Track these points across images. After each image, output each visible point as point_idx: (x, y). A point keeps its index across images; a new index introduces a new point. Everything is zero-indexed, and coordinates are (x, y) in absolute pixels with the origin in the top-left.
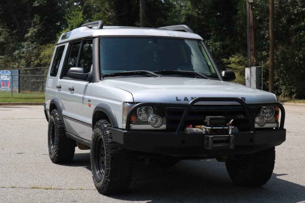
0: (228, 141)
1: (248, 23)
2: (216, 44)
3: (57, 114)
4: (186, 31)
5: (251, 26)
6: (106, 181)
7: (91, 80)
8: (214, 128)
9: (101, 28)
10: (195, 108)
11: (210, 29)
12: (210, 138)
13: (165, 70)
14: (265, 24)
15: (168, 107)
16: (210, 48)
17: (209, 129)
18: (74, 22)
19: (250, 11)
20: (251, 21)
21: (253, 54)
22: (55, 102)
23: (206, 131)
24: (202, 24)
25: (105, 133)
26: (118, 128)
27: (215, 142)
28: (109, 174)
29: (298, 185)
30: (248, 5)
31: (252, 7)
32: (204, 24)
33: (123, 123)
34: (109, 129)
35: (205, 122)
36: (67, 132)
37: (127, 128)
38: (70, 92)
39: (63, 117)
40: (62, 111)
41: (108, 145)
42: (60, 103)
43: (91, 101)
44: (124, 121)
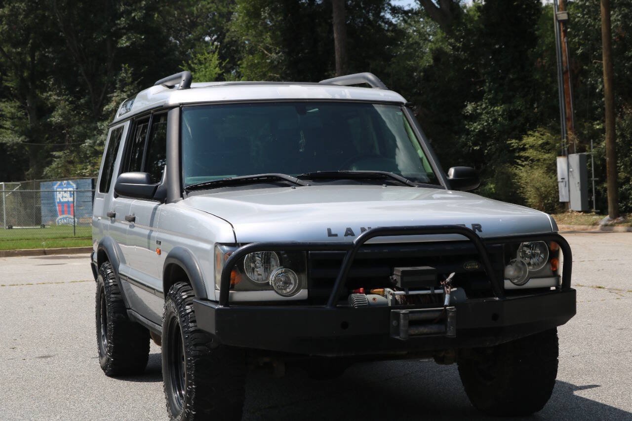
0: (442, 320)
1: (559, 62)
2: (495, 108)
3: (109, 271)
4: (370, 87)
5: (565, 69)
6: (189, 414)
7: (164, 197)
8: (411, 293)
9: (187, 86)
10: (370, 251)
11: (482, 79)
12: (402, 315)
13: (319, 172)
14: (595, 63)
15: (310, 251)
16: (482, 118)
17: (400, 295)
18: (200, 76)
19: (562, 38)
20: (564, 58)
21: (572, 127)
22: (105, 247)
23: (394, 301)
24: (465, 68)
25: (182, 311)
26: (206, 299)
27: (413, 323)
28: (192, 398)
29: (615, 409)
30: (556, 25)
31: (567, 28)
32: (467, 68)
33: (215, 289)
34: (191, 302)
35: (392, 281)
36: (130, 309)
37: (223, 298)
38: (129, 225)
39: (120, 278)
40: (118, 266)
41: (188, 336)
42: (115, 249)
43: (160, 243)
44: (217, 284)
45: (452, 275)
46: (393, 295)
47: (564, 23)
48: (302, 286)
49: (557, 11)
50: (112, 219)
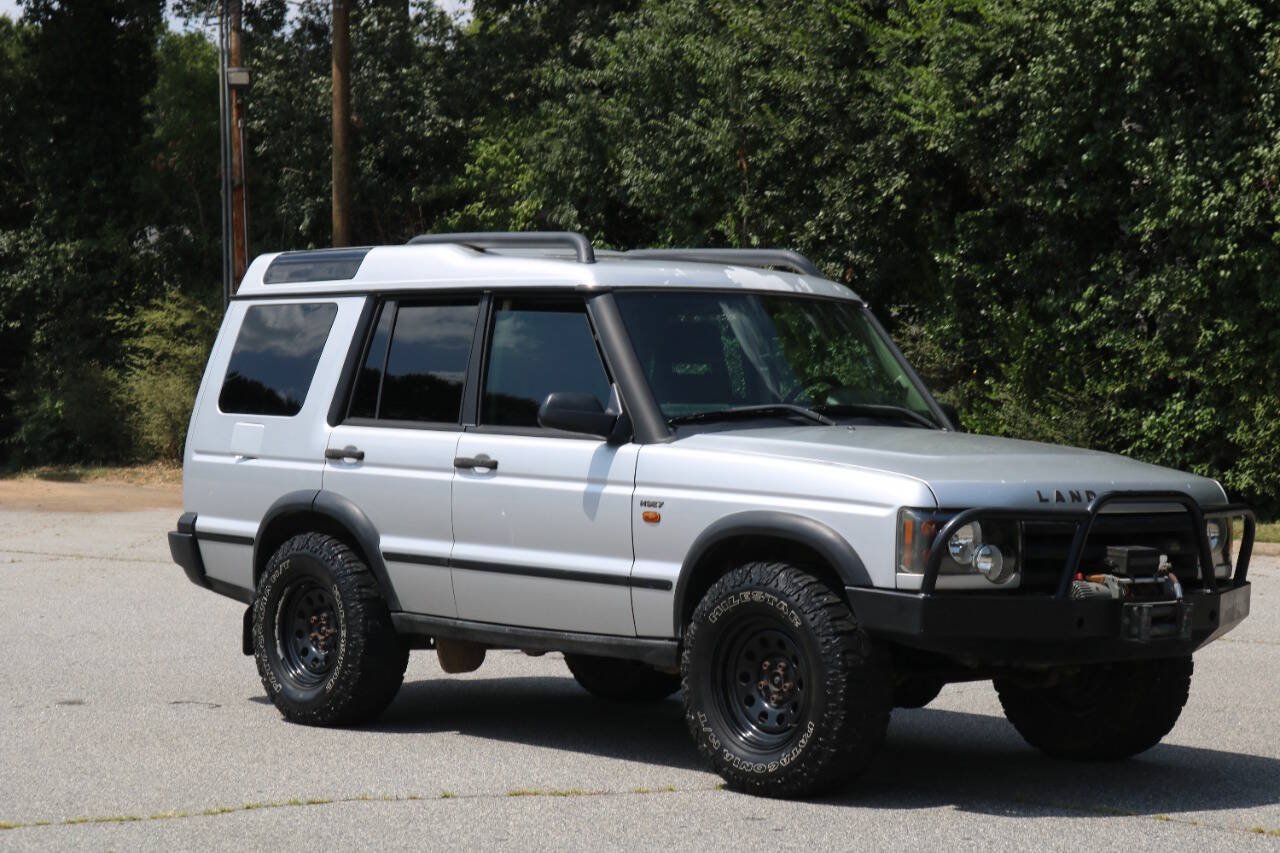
0: (1175, 617)
1: (226, 167)
5: (237, 182)
7: (618, 432)
8: (1138, 581)
11: (29, 184)
12: (1145, 610)
14: (287, 172)
15: (1025, 520)
19: (234, 119)
20: (236, 160)
22: (327, 509)
23: (1120, 591)
26: (872, 587)
27: (1156, 621)
31: (246, 102)
33: (898, 570)
34: (819, 591)
36: (402, 612)
37: (928, 584)
38: (460, 473)
39: (384, 561)
40: (377, 540)
41: (828, 640)
42: (362, 512)
43: (661, 505)
44: (904, 565)
45: (1163, 559)
46: (1119, 584)
47: (239, 90)
48: (1015, 570)
49: (226, 65)
50: (341, 461)
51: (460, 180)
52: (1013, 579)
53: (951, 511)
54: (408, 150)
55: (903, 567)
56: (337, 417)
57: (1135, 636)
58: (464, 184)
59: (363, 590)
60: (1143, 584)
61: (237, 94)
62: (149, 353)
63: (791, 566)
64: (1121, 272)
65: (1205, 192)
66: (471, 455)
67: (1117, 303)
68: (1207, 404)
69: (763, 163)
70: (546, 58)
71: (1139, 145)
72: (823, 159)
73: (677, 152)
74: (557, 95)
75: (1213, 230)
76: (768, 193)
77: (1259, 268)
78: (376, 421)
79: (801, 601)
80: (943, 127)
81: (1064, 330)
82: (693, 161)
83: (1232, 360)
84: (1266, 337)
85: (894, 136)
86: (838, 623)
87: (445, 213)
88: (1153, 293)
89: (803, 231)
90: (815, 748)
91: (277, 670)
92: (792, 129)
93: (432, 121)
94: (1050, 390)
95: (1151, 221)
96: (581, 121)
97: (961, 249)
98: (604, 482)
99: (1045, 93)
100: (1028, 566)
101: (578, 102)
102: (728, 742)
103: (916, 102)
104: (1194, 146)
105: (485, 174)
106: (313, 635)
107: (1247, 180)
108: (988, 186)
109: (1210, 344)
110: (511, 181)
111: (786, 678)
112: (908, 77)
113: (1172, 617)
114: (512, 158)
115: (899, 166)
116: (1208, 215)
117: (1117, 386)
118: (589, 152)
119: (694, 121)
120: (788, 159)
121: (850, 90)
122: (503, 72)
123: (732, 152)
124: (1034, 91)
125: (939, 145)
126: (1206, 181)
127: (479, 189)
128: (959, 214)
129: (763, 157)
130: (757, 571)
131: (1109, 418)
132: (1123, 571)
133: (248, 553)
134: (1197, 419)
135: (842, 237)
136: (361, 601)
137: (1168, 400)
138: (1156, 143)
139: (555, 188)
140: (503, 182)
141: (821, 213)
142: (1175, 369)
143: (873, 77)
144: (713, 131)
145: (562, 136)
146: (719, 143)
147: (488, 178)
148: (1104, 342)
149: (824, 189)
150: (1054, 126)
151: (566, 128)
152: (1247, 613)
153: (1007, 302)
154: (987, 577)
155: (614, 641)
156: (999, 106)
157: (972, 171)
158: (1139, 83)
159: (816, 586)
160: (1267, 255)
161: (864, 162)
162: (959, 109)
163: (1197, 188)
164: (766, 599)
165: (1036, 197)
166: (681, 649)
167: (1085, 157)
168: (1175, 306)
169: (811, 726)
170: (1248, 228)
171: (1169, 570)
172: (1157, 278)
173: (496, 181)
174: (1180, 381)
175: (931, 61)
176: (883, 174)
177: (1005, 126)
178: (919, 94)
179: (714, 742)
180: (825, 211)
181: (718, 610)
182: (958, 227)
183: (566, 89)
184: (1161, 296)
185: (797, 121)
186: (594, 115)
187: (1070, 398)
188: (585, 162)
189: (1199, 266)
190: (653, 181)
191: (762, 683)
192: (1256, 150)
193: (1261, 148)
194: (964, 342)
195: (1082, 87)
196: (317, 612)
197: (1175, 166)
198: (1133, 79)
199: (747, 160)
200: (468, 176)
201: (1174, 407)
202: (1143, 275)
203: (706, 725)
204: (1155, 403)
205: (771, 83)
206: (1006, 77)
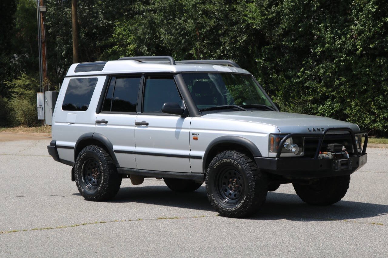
1: (39, 36)
5: (43, 41)
7: (184, 114)
9: (174, 64)
12: (339, 162)
14: (58, 37)
15: (305, 137)
20: (42, 34)
21: (46, 75)
22: (97, 138)
23: (332, 157)
26: (262, 157)
27: (342, 165)
30: (39, 15)
31: (45, 17)
33: (269, 152)
34: (246, 158)
35: (329, 149)
36: (120, 167)
37: (278, 155)
38: (137, 127)
39: (114, 153)
40: (113, 146)
41: (249, 172)
42: (107, 139)
43: (198, 134)
44: (271, 150)
45: (343, 147)
46: (332, 154)
47: (43, 13)
48: (302, 151)
49: (39, 5)
50: (100, 124)
51: (111, 39)
52: (302, 154)
53: (284, 135)
54: (95, 30)
55: (270, 151)
56: (99, 111)
57: (336, 169)
58: (113, 40)
59: (108, 161)
60: (338, 154)
61: (42, 15)
62: (17, 93)
63: (238, 151)
64: (312, 64)
65: (336, 40)
66: (140, 121)
67: (310, 73)
68: (337, 102)
69: (204, 33)
70: (136, 2)
71: (316, 25)
72: (222, 31)
73: (177, 30)
74: (141, 13)
75: (339, 51)
76: (205, 42)
77: (352, 62)
78: (111, 112)
79: (241, 161)
80: (258, 21)
81: (295, 81)
82: (182, 32)
83: (345, 89)
84: (355, 82)
85: (243, 24)
86: (252, 167)
87: (107, 49)
88: (321, 70)
89: (216, 52)
90: (246, 203)
91: (83, 186)
92: (212, 22)
93: (102, 21)
94: (291, 99)
95: (320, 48)
96: (148, 21)
97: (264, 57)
98: (181, 128)
99: (288, 11)
100: (306, 150)
101: (147, 15)
102: (220, 202)
103: (250, 14)
104: (333, 26)
105: (119, 37)
106: (93, 175)
107: (348, 36)
108: (271, 39)
109: (338, 84)
110: (127, 39)
111: (236, 184)
112: (247, 6)
113: (346, 164)
114: (127, 32)
115: (244, 33)
116: (337, 46)
117: (311, 97)
118: (150, 30)
119: (182, 20)
120: (211, 31)
121: (230, 10)
122: (123, 6)
123: (194, 29)
124: (285, 10)
125: (257, 27)
126: (336, 36)
127: (117, 42)
128: (263, 47)
129: (203, 31)
130: (227, 153)
131: (308, 107)
132: (332, 151)
133: (73, 151)
134: (335, 107)
135: (228, 54)
136: (108, 164)
137: (326, 101)
138: (322, 25)
139: (140, 41)
140: (124, 40)
141: (221, 47)
142: (328, 92)
143: (236, 7)
144: (188, 23)
145: (142, 26)
146: (190, 27)
147: (120, 38)
148: (307, 84)
149: (222, 40)
150: (291, 21)
151: (143, 23)
152: (366, 162)
153: (277, 73)
154: (295, 153)
155: (185, 174)
156: (274, 15)
157: (267, 34)
158: (316, 7)
159: (245, 157)
160: (355, 58)
161: (234, 32)
162: (262, 16)
163: (334, 38)
164: (231, 161)
165: (286, 42)
166: (205, 176)
167: (300, 30)
168: (328, 73)
169: (245, 197)
170: (349, 50)
171: (345, 150)
172: (322, 65)
173: (122, 39)
174: (329, 96)
175: (254, 2)
176: (240, 35)
177: (276, 21)
178: (250, 11)
179: (216, 202)
180: (223, 47)
181: (216, 164)
182: (262, 51)
183: (143, 11)
184: (323, 70)
185: (214, 20)
186: (152, 19)
187: (297, 101)
188: (149, 33)
189: (335, 62)
190: (170, 39)
191: (230, 185)
192: (351, 27)
193: (353, 26)
194: (265, 85)
195: (299, 9)
196: (94, 168)
197: (327, 32)
198: (314, 6)
199: (199, 32)
200: (113, 38)
201: (328, 103)
202: (318, 64)
203: (213, 197)
204: (322, 102)
205: (205, 9)
206: (276, 6)
